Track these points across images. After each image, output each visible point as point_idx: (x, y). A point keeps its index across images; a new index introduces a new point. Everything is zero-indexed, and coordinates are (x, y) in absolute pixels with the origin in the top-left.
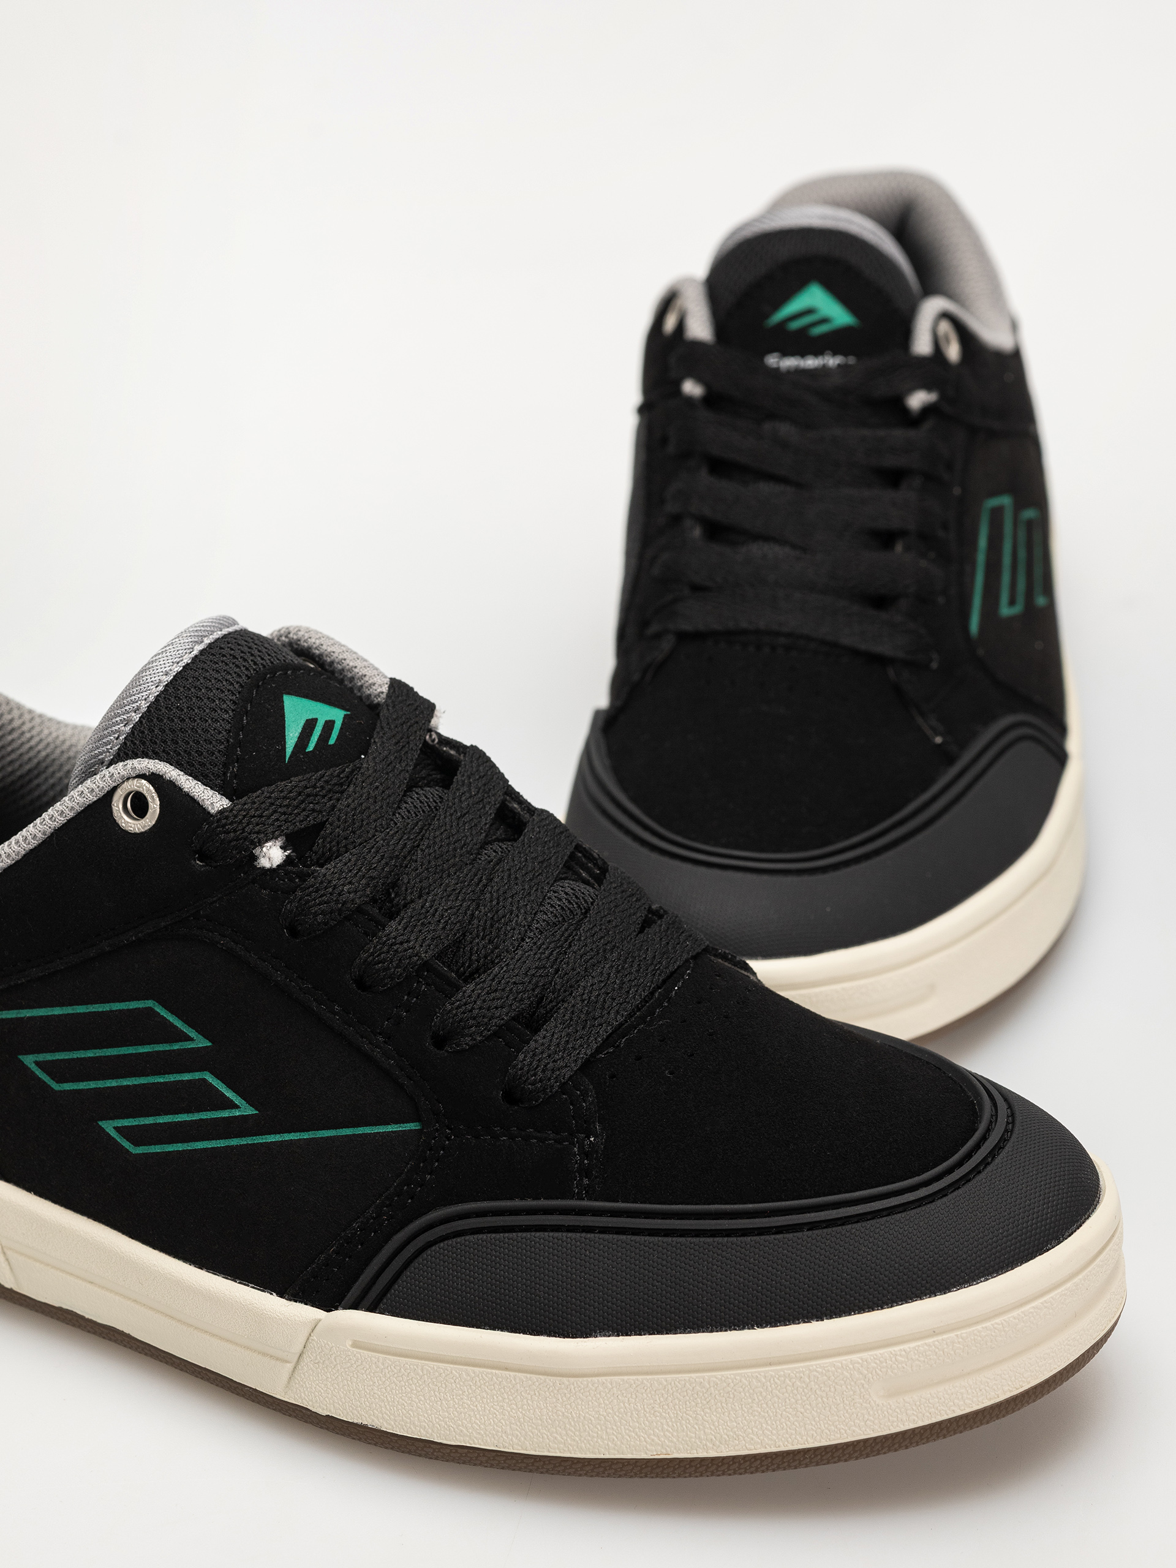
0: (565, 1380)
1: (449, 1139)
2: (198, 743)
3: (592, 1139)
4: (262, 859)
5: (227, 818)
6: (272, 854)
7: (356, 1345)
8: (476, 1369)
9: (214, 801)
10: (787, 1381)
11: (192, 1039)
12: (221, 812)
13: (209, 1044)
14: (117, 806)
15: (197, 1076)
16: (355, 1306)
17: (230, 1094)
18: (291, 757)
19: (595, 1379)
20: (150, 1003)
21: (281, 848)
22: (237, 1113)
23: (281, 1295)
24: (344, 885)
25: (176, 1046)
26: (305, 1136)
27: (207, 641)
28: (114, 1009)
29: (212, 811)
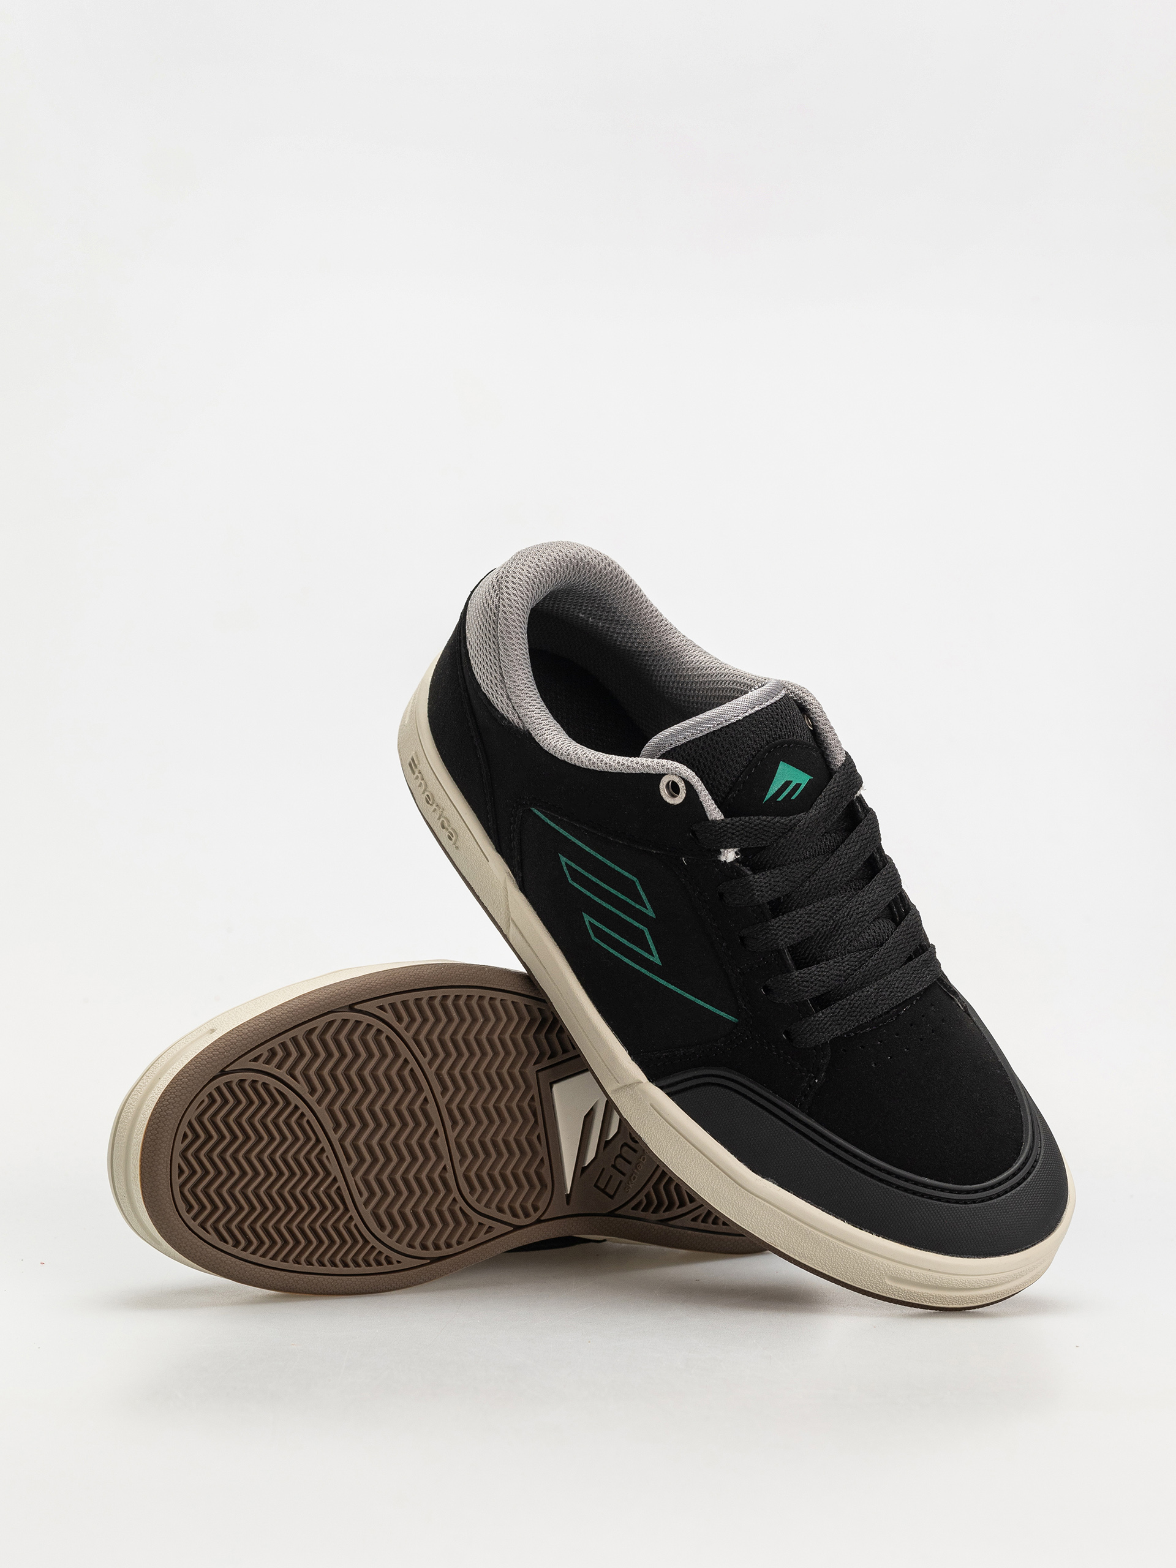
0: (743, 1190)
1: (747, 1037)
2: (723, 770)
3: (816, 1081)
4: (722, 856)
5: (715, 826)
6: (729, 855)
7: (652, 1105)
8: (704, 1157)
9: (714, 813)
10: (847, 1253)
11: (646, 908)
12: (714, 822)
13: (655, 917)
14: (664, 781)
15: (641, 927)
16: (662, 1088)
17: (652, 947)
18: (767, 801)
19: (757, 1198)
20: (635, 879)
21: (736, 853)
22: (651, 958)
23: (630, 1054)
24: (758, 891)
25: (638, 906)
26: (679, 991)
27: (757, 708)
28: (616, 869)
29: (709, 818)
